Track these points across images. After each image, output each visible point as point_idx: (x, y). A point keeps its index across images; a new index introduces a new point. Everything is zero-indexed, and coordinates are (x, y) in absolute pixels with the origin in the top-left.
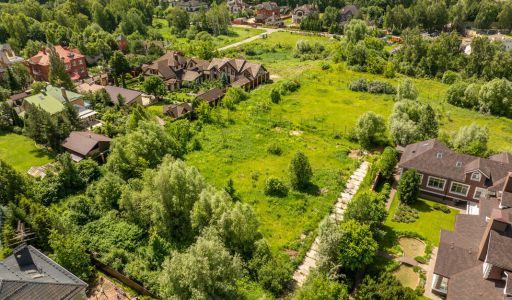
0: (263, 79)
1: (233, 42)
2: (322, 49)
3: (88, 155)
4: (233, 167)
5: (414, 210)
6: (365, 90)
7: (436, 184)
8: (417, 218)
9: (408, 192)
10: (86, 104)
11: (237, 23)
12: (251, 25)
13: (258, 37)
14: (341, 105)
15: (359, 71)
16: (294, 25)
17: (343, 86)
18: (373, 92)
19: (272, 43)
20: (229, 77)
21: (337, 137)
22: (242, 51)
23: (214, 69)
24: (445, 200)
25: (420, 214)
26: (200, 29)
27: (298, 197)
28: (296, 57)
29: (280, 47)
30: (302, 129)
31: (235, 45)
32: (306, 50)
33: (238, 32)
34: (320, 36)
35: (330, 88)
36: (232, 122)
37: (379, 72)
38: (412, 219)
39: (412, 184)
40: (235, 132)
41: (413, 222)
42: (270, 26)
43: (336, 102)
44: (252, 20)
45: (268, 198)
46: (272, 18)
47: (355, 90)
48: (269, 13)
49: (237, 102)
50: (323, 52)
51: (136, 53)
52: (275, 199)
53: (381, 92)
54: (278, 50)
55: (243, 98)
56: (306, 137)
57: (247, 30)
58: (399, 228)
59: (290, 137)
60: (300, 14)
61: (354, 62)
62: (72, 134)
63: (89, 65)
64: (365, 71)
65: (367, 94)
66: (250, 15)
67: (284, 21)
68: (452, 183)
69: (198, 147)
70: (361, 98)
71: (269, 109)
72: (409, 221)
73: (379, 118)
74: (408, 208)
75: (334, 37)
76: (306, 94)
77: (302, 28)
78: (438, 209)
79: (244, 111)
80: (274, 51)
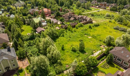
0: (91, 22)
1: (90, 12)
2: (113, 16)
3: (39, 33)
4: (68, 42)
5: (109, 66)
6: (118, 29)
7: (119, 60)
8: (108, 68)
9: (108, 60)
10: (46, 22)
11: (93, 7)
12: (97, 8)
13: (97, 11)
14: (108, 32)
15: (120, 24)
16: (109, 9)
17: (112, 27)
18: (120, 30)
19: (99, 13)
20: (81, 20)
21: (100, 41)
22: (91, 14)
23: (78, 18)
24: (121, 66)
25: (110, 67)
26: (83, 7)
27: (78, 53)
28: (105, 17)
29: (101, 14)
30: (92, 37)
31: (89, 12)
32: (108, 16)
33: (92, 9)
34: (115, 13)
35: (108, 27)
36: (75, 31)
37: (126, 25)
38: (107, 68)
39: (110, 58)
40: (74, 34)
41: (106, 69)
42: (102, 9)
43: (107, 31)
44: (97, 7)
45: (71, 52)
46: (103, 6)
47: (115, 29)
48: (102, 5)
49: (79, 27)
50: (113, 17)
51: (63, 12)
52: (73, 52)
53: (123, 31)
54: (100, 15)
55: (82, 26)
56: (92, 39)
57: (95, 9)
58: (101, 69)
59: (87, 38)
60: (111, 6)
61: (119, 21)
62: (38, 28)
63: (52, 13)
64: (122, 24)
65: (118, 31)
66: (98, 5)
67: (106, 8)
68: (124, 61)
69: (63, 36)
70: (115, 32)
71: (87, 30)
72: (105, 68)
73: (112, 38)
74: (107, 65)
75: (119, 13)
76: (100, 28)
77: (111, 10)
78: (117, 67)
79: (80, 29)
80: (99, 15)
